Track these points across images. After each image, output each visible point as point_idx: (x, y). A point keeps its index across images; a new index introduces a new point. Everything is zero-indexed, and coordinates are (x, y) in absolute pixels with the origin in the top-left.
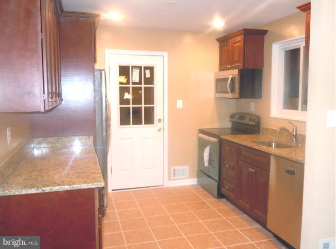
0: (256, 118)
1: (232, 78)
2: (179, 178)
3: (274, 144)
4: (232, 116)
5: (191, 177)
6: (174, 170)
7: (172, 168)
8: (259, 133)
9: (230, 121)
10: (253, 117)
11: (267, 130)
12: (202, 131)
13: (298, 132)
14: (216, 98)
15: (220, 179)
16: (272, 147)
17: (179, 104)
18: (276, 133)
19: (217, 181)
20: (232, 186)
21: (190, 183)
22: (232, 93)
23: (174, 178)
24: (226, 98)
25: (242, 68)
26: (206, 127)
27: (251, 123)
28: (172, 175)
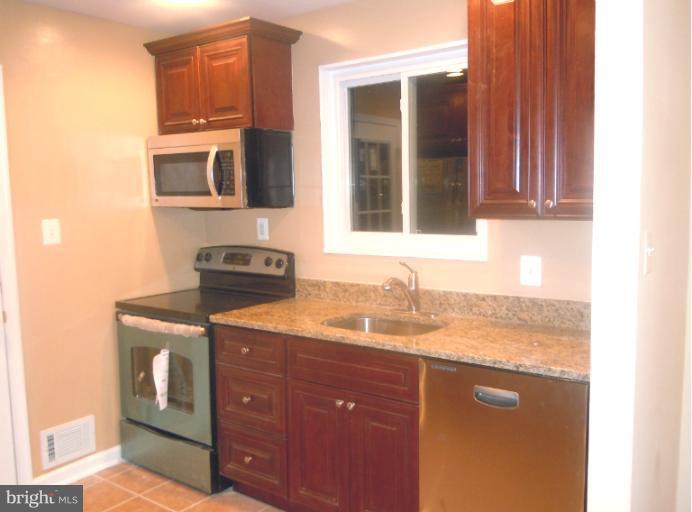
0: (284, 258)
1: (217, 154)
2: (68, 458)
3: (367, 320)
4: (203, 256)
5: (101, 446)
6: (51, 439)
7: (44, 434)
8: (294, 296)
9: (196, 269)
10: (275, 257)
11: (319, 285)
12: (125, 307)
13: (421, 287)
14: (157, 211)
15: (215, 438)
16: (364, 330)
17: (51, 231)
18: (346, 291)
19: (205, 446)
20: (266, 456)
21: (103, 466)
22: (219, 194)
23: (53, 464)
24: (192, 208)
25: (250, 125)
26: (135, 292)
27: (272, 270)
28: (45, 454)
